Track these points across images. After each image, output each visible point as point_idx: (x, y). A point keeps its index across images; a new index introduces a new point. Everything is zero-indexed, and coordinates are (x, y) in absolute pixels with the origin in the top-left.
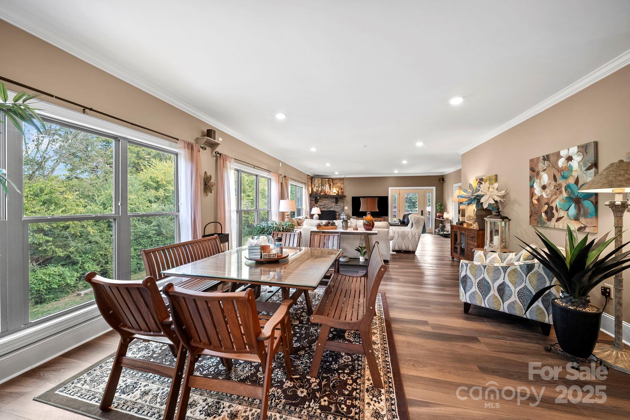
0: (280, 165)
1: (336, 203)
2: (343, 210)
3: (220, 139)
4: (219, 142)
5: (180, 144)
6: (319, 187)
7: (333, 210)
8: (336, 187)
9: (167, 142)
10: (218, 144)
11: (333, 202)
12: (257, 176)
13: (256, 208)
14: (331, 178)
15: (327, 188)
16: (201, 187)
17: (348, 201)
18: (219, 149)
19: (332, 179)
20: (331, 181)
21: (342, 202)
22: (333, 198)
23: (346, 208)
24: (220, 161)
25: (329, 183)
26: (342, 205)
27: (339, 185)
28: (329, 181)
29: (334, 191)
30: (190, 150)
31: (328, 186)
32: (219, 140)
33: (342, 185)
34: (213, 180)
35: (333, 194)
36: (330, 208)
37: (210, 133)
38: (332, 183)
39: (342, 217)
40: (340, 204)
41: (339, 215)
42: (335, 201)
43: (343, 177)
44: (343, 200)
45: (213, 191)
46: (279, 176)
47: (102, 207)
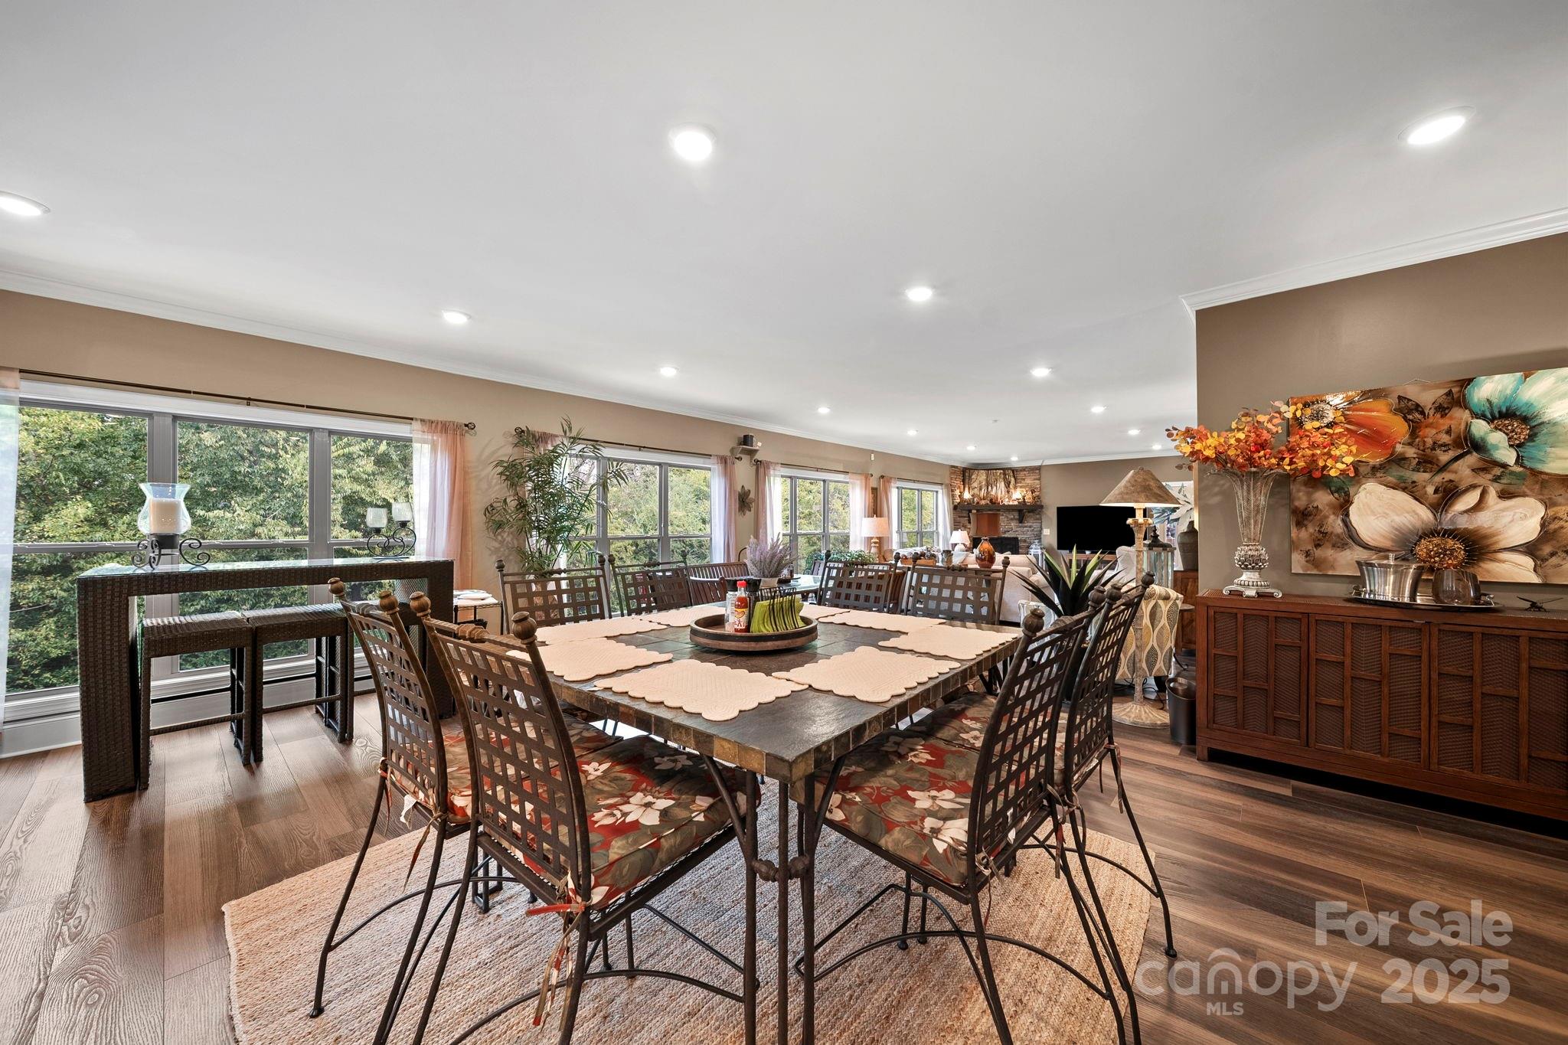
0: (873, 459)
1: (1021, 521)
2: (1039, 537)
3: (760, 444)
4: (757, 448)
5: (713, 460)
6: (981, 489)
7: (1012, 536)
8: (1021, 487)
9: (702, 460)
10: (756, 451)
11: (1012, 519)
12: (824, 481)
13: (824, 531)
14: (1010, 469)
15: (999, 491)
16: (736, 505)
17: (1050, 515)
18: (758, 457)
19: (1014, 471)
20: (1011, 474)
21: (1037, 519)
22: (1013, 510)
23: (1046, 532)
24: (761, 470)
25: (1005, 479)
26: (1036, 525)
27: (1028, 481)
28: (1005, 474)
29: (1018, 495)
30: (723, 465)
31: (1002, 485)
32: (758, 445)
33: (1038, 482)
34: (752, 495)
35: (1011, 503)
36: (1005, 532)
37: (746, 440)
38: (1013, 479)
39: (1032, 551)
40: (1031, 523)
41: (1028, 547)
42: (1017, 517)
43: (1038, 463)
44: (1039, 514)
45: (752, 509)
46: (866, 478)
47: (642, 530)
